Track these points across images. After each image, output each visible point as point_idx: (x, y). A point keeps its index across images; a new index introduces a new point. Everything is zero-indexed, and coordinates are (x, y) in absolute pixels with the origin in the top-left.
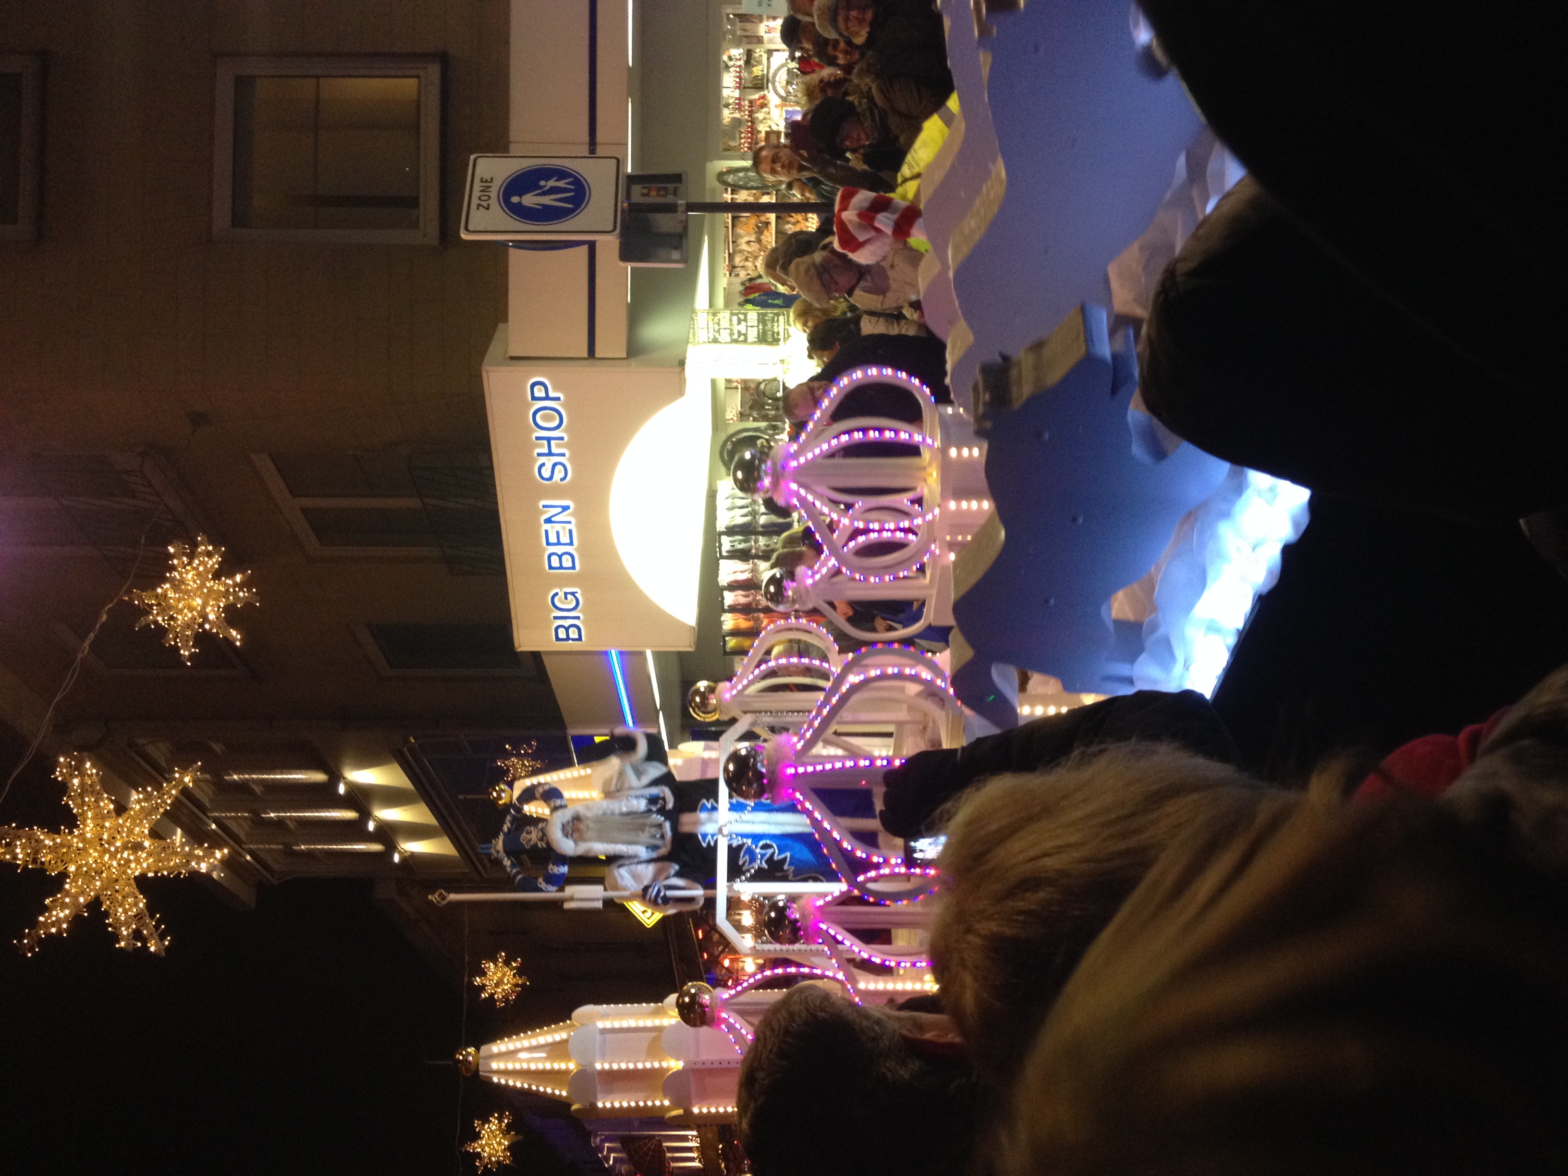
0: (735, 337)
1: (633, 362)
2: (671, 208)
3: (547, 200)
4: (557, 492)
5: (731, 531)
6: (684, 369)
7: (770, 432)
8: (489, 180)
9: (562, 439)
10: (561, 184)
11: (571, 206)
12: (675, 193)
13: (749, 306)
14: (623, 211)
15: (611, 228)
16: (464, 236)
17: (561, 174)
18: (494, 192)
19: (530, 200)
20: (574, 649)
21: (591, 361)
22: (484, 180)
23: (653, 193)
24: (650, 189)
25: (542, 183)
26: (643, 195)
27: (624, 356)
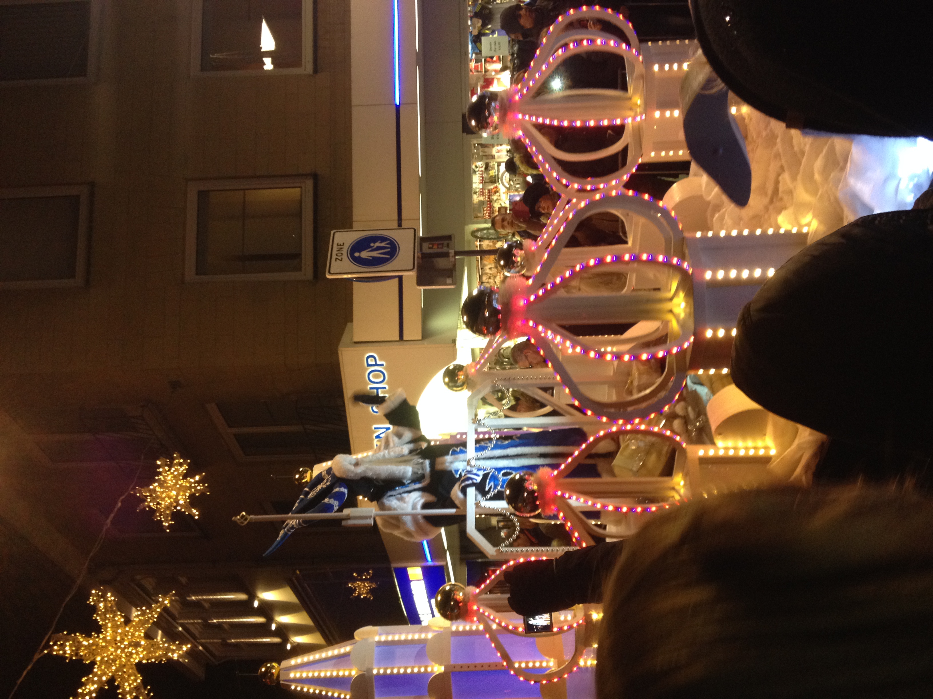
1: (426, 343)
2: (446, 255)
3: (375, 254)
6: (455, 345)
8: (342, 244)
9: (385, 388)
10: (383, 244)
11: (388, 257)
12: (448, 246)
14: (418, 258)
15: (412, 268)
16: (329, 277)
17: (383, 239)
18: (345, 251)
19: (365, 254)
21: (401, 342)
22: (339, 244)
23: (435, 247)
24: (433, 245)
25: (372, 245)
26: (429, 248)
27: (420, 338)
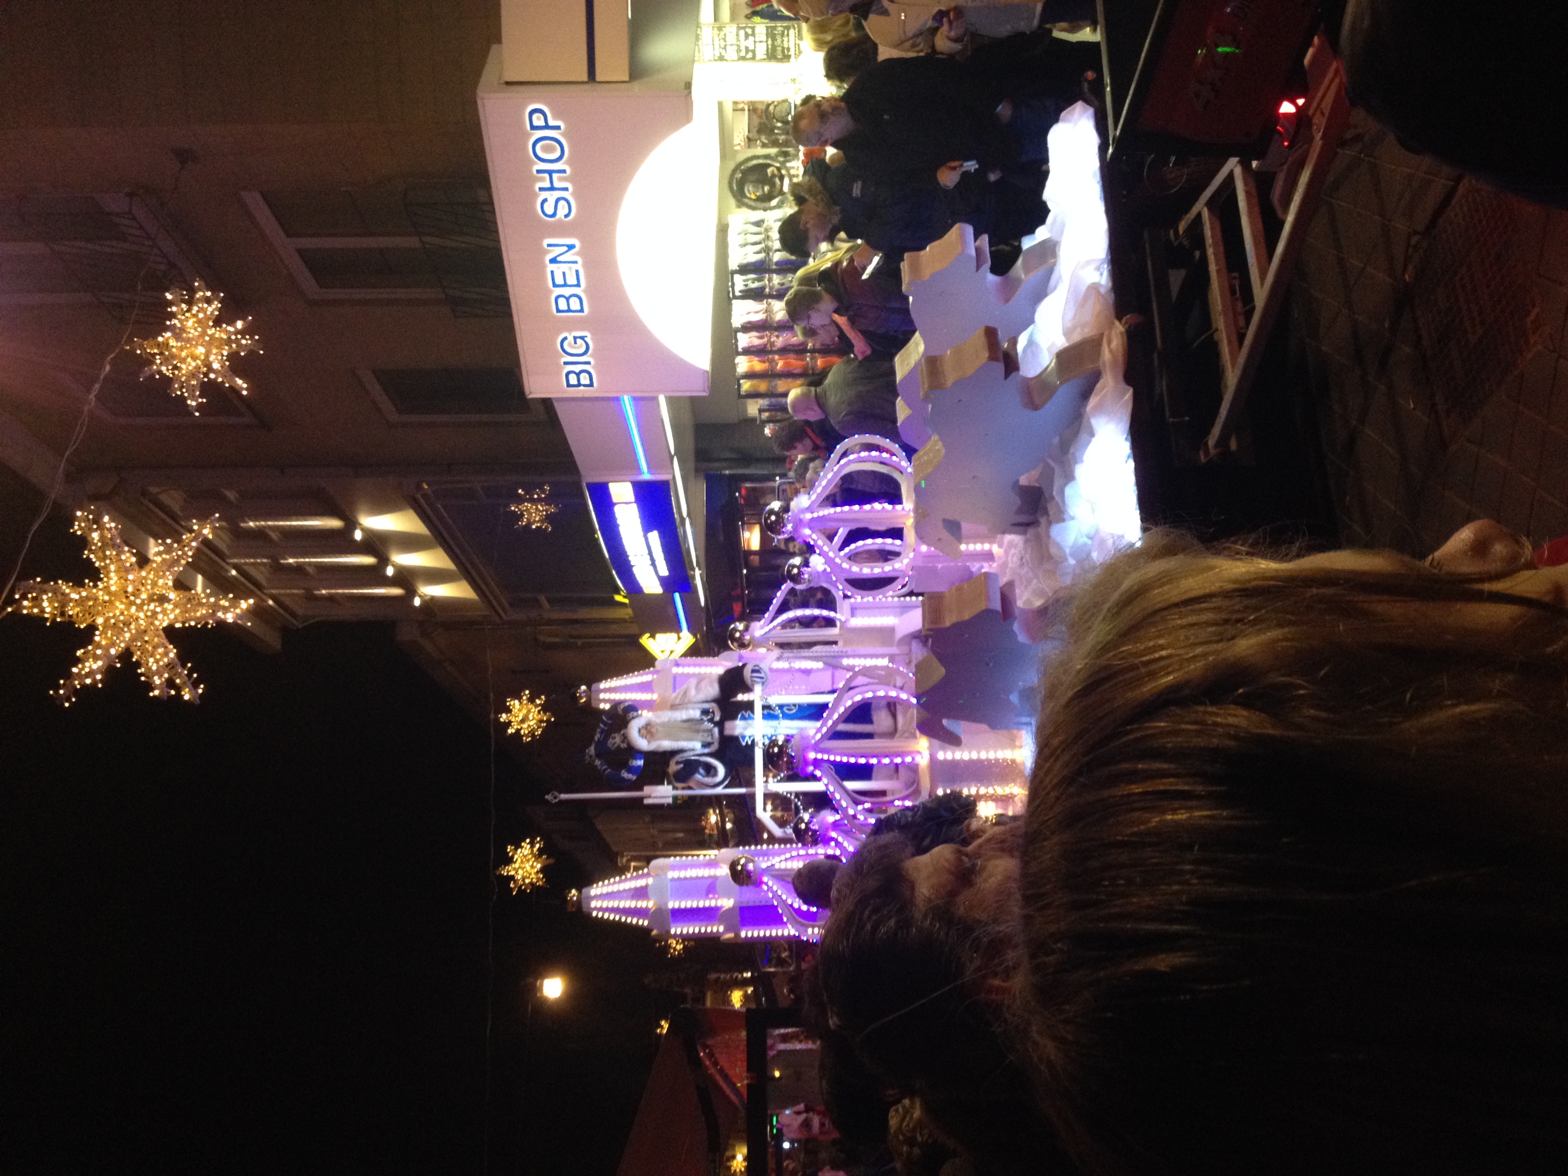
0: (743, 54)
1: (636, 86)
4: (561, 229)
5: (744, 269)
6: (690, 93)
7: (781, 159)
9: (564, 171)
13: (757, 19)
20: (586, 395)
21: (591, 85)
27: (627, 78)
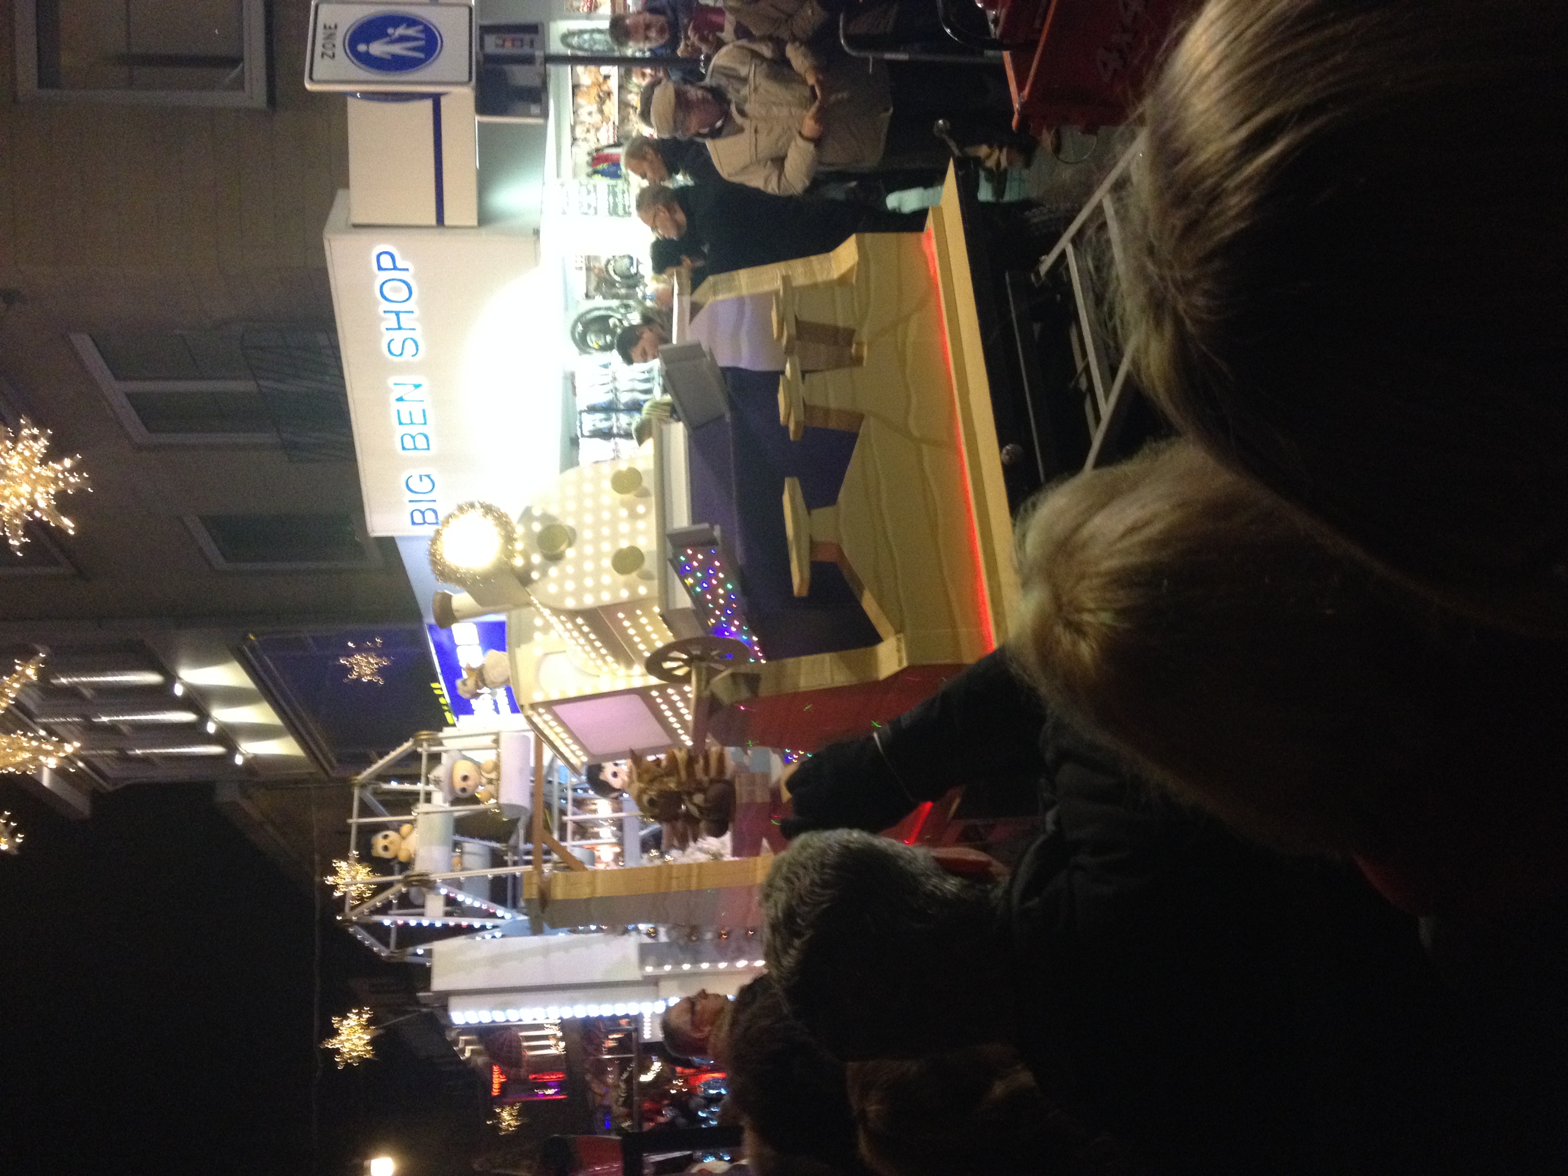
1: (485, 231)
2: (529, 60)
3: (397, 49)
6: (539, 240)
8: (333, 26)
9: (412, 312)
10: (411, 32)
11: (421, 55)
12: (532, 44)
13: (598, 178)
14: (478, 62)
15: (466, 79)
16: (308, 86)
17: (411, 22)
18: (339, 40)
19: (377, 49)
21: (440, 230)
22: (327, 26)
23: (508, 44)
24: (504, 41)
25: (390, 31)
26: (498, 45)
27: (475, 223)
